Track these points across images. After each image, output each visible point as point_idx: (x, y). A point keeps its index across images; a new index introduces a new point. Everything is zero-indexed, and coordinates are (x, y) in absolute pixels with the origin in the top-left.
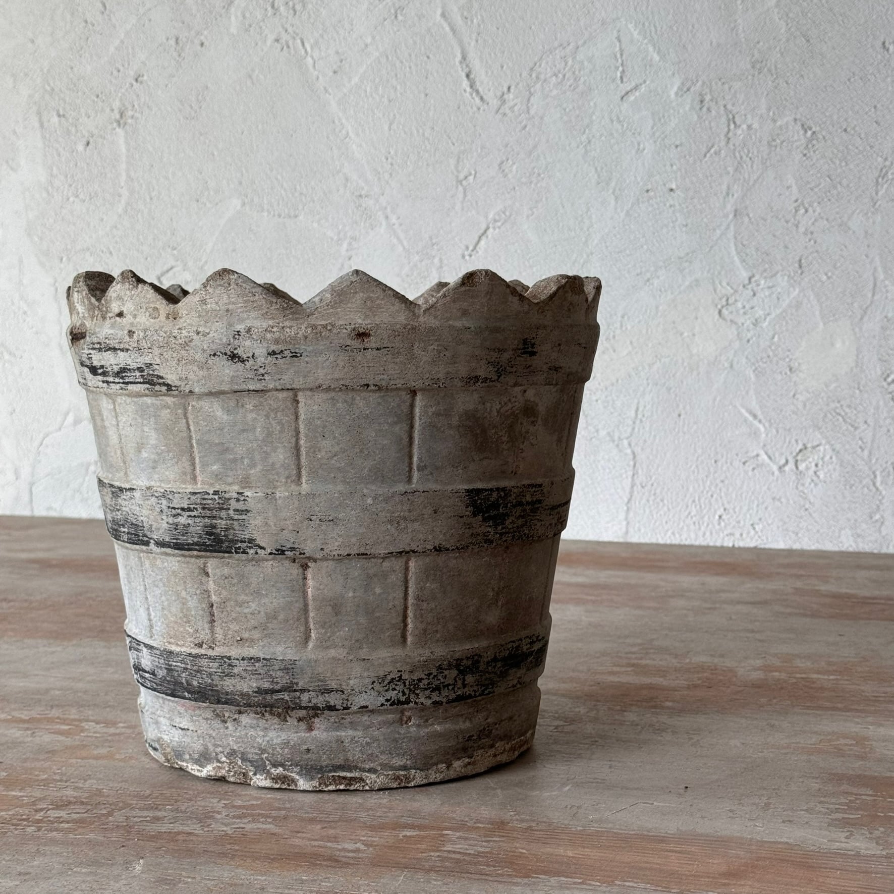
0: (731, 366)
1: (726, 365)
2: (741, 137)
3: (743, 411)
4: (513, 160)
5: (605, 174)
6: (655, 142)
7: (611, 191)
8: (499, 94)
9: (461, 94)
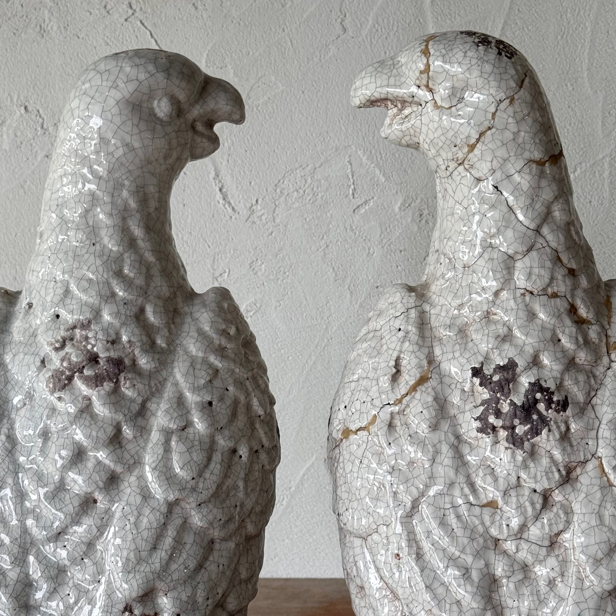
4: (261, 261)
5: (341, 272)
6: (383, 247)
7: (347, 286)
8: (249, 205)
9: (215, 205)
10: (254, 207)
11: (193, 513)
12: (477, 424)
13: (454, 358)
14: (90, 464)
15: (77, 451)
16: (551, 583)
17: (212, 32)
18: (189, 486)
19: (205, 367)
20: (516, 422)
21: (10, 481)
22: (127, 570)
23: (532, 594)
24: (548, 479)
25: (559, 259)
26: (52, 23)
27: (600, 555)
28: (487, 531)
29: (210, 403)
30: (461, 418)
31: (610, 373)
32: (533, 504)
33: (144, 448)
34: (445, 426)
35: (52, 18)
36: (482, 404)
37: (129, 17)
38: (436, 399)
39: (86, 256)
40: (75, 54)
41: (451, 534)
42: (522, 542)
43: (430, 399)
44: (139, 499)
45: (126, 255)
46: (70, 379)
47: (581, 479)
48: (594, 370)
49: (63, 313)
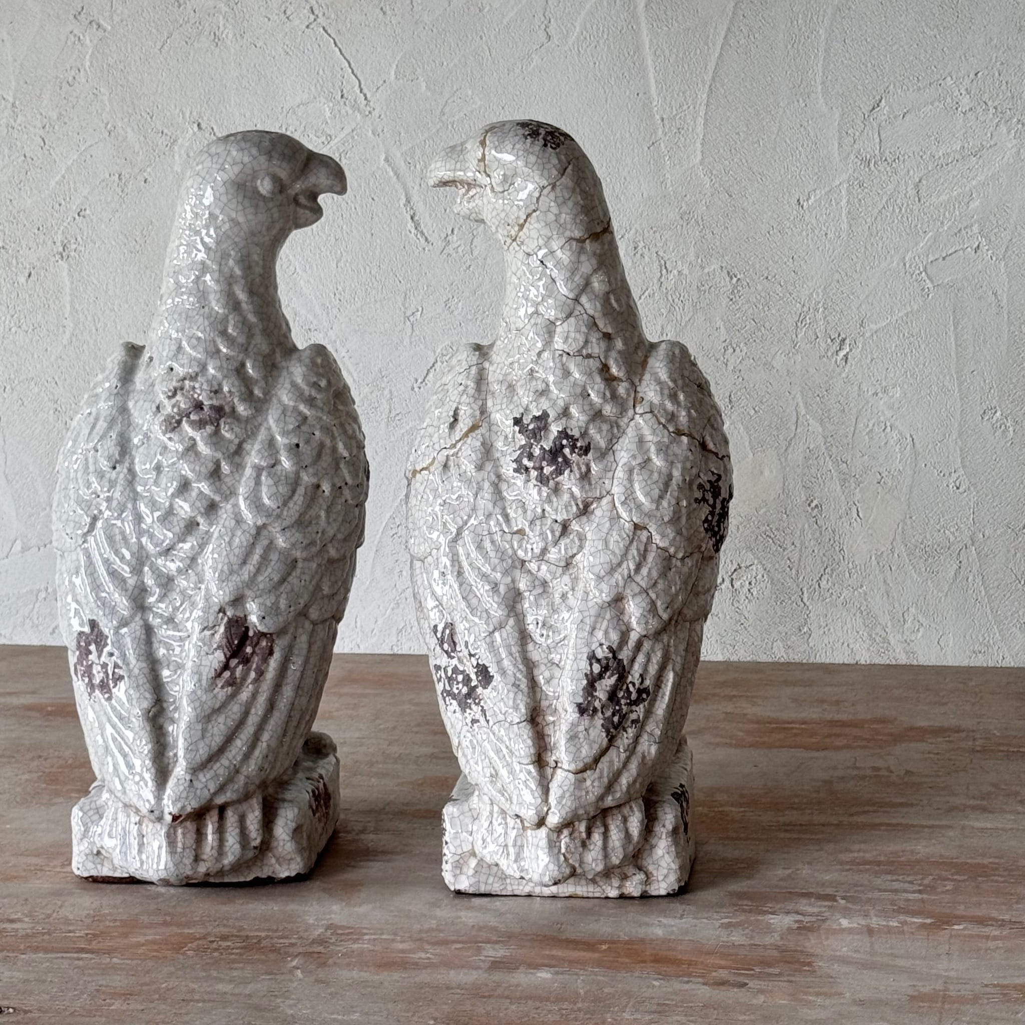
2: (673, 282)
4: (458, 298)
8: (443, 235)
9: (406, 235)
10: (450, 238)
11: (278, 536)
12: (515, 465)
13: (501, 409)
14: (194, 494)
15: (183, 482)
16: (564, 596)
17: (402, 39)
18: (275, 513)
19: (295, 415)
20: (544, 463)
21: (130, 506)
22: (223, 580)
23: (548, 605)
24: (567, 511)
25: (595, 324)
26: (227, 31)
27: (602, 573)
28: (515, 553)
29: (297, 445)
30: (502, 461)
31: (632, 424)
32: (553, 532)
33: (239, 482)
34: (489, 466)
35: (228, 25)
36: (519, 449)
37: (311, 23)
38: (483, 444)
39: (197, 317)
40: (252, 65)
41: (486, 555)
42: (543, 562)
43: (479, 444)
44: (233, 522)
45: (231, 317)
46: (179, 422)
47: (596, 512)
48: (619, 420)
49: (175, 365)
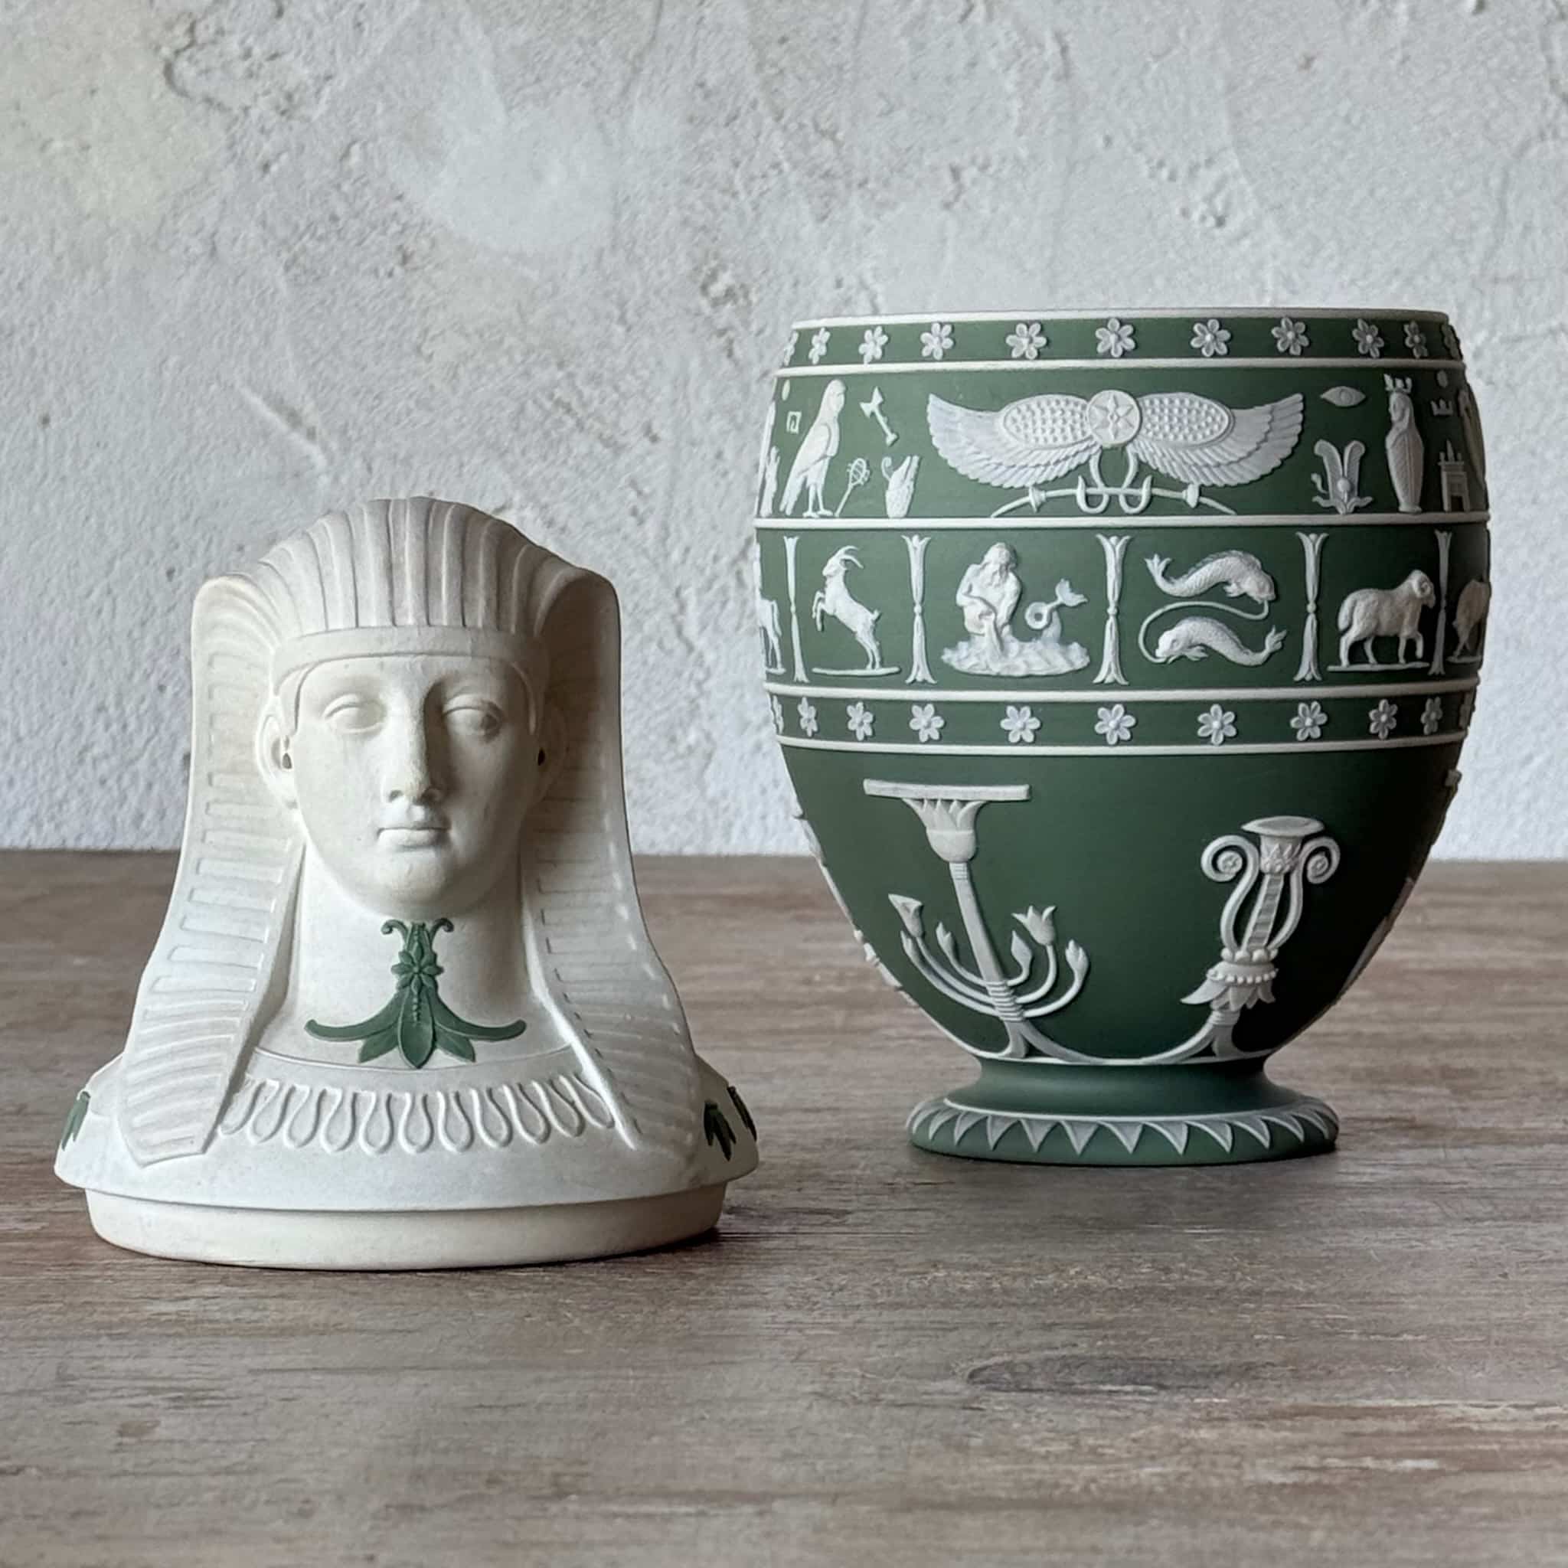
0: (213, 251)
1: (197, 248)
3: (256, 401)
